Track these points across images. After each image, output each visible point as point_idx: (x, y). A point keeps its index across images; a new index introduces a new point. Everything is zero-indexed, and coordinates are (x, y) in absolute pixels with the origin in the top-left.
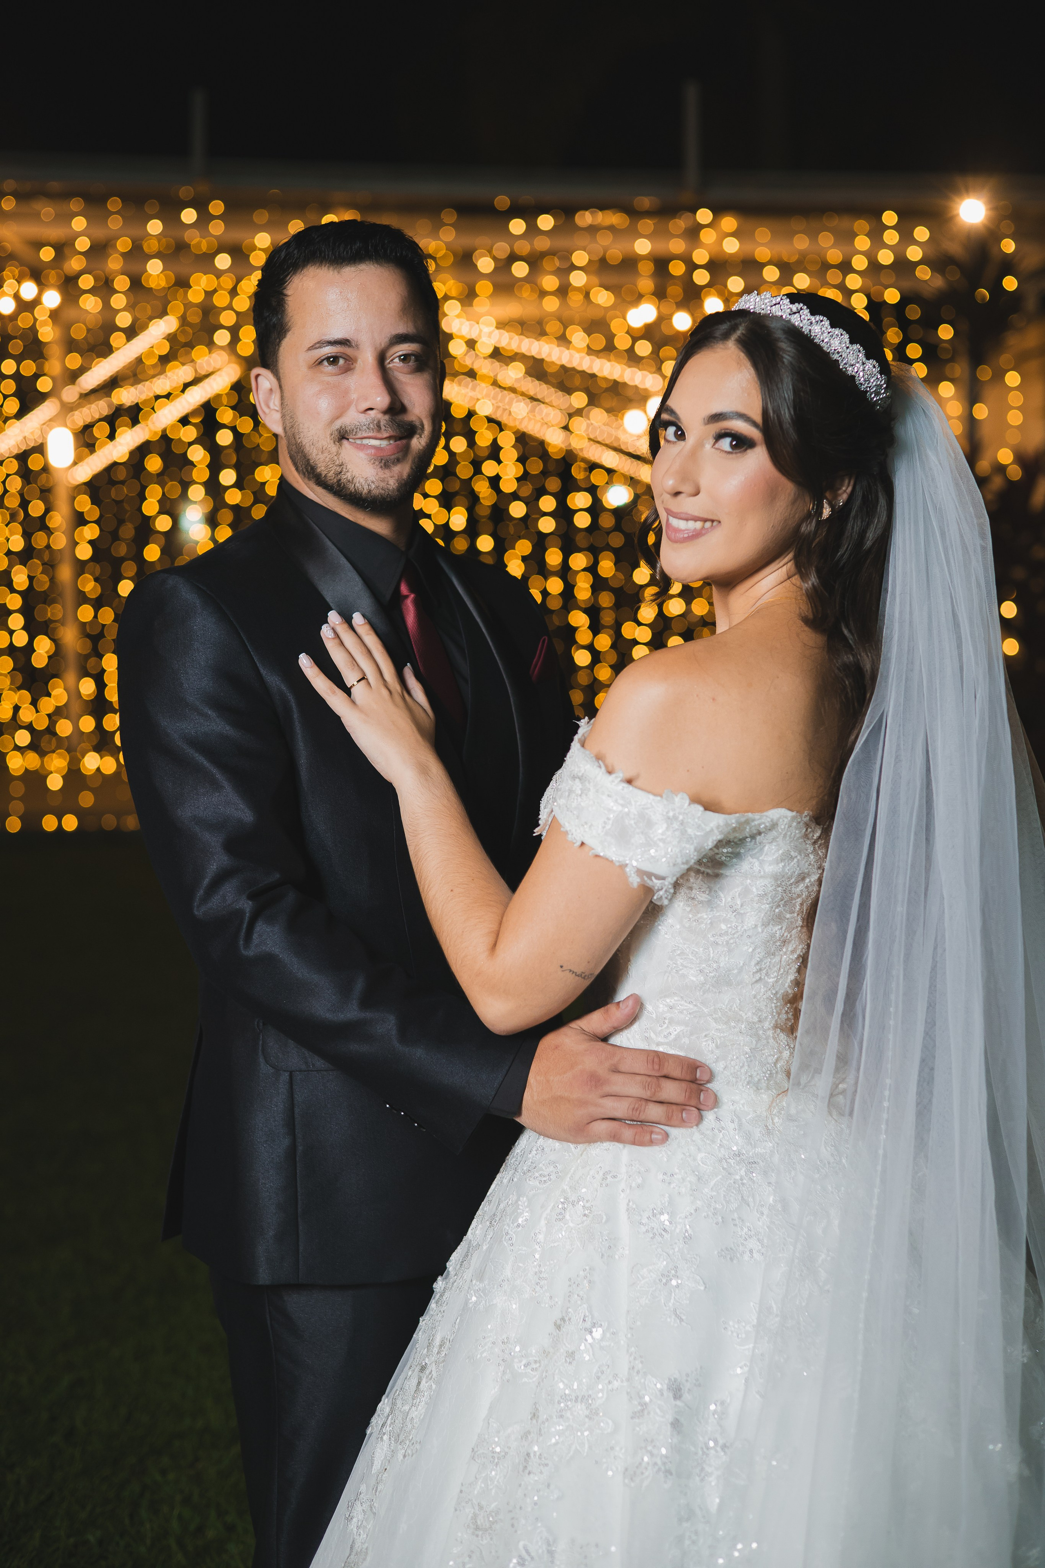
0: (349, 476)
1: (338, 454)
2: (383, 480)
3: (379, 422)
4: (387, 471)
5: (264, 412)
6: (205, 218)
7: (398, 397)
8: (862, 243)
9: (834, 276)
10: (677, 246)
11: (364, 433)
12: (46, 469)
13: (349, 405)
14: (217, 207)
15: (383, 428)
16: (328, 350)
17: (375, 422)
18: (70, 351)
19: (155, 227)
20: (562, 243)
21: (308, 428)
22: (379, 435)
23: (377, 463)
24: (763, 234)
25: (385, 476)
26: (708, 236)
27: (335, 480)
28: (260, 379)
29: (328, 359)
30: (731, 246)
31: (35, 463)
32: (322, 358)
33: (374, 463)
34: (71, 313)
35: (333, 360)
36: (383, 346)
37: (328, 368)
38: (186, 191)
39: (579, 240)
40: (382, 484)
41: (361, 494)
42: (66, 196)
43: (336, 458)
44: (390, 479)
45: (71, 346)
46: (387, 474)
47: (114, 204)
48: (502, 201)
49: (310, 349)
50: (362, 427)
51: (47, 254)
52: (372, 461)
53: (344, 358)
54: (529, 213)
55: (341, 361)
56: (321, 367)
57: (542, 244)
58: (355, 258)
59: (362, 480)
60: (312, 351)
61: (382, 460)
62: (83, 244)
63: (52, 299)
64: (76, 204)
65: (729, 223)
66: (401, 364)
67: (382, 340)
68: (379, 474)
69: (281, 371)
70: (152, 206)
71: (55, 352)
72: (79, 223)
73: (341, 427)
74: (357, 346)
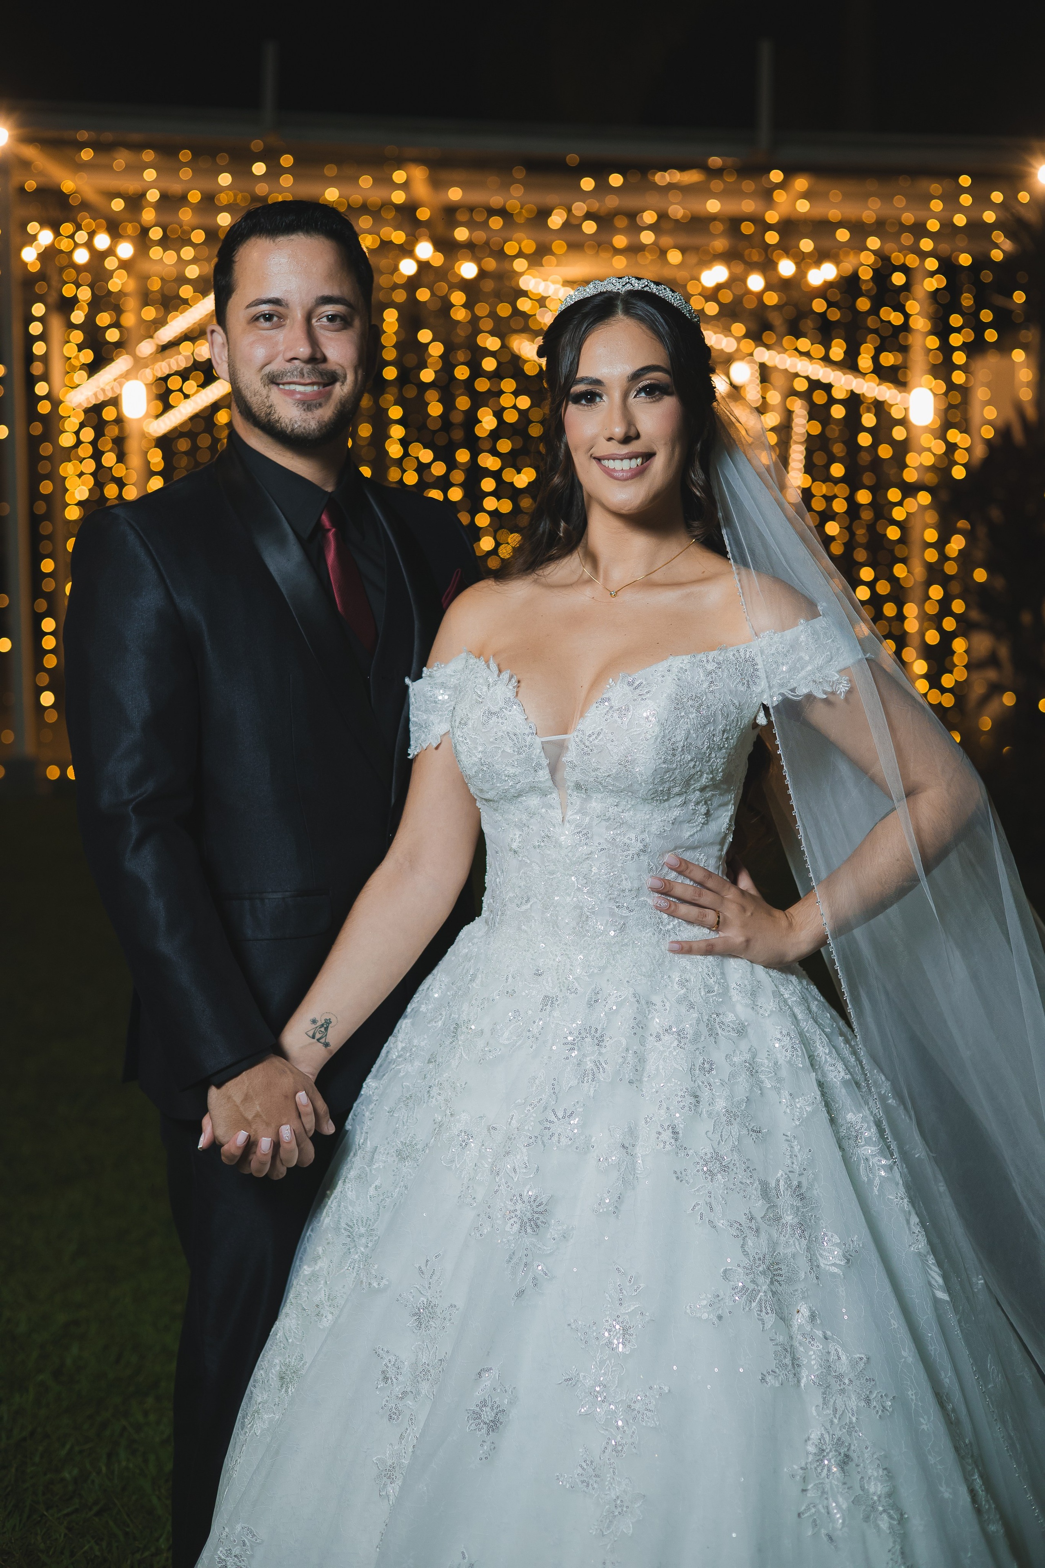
0: (276, 416)
1: (268, 397)
2: (305, 421)
3: (302, 369)
4: (309, 413)
5: (217, 363)
6: (275, 171)
7: (320, 349)
8: (937, 205)
9: (907, 239)
10: (748, 206)
11: (288, 378)
12: (119, 421)
13: (277, 354)
14: (287, 160)
15: (306, 375)
16: (265, 308)
17: (299, 370)
18: (147, 304)
19: (225, 179)
20: (631, 202)
21: (243, 373)
22: (302, 381)
23: (300, 406)
24: (836, 195)
25: (308, 417)
26: (780, 196)
27: (266, 420)
28: (215, 334)
29: (264, 316)
30: (803, 206)
31: (109, 414)
32: (258, 315)
33: (298, 406)
34: (144, 267)
35: (268, 317)
36: (310, 305)
37: (263, 324)
38: (257, 145)
39: (652, 199)
40: (304, 425)
41: (286, 432)
42: (138, 147)
43: (266, 400)
44: (312, 420)
45: (146, 299)
46: (309, 415)
47: (185, 155)
48: (573, 159)
49: (248, 307)
50: (287, 373)
51: (118, 205)
52: (296, 405)
53: (277, 316)
54: (599, 171)
55: (275, 319)
56: (257, 323)
57: (612, 202)
58: (289, 229)
59: (287, 421)
60: (250, 308)
61: (304, 403)
62: (153, 195)
63: (126, 250)
64: (148, 156)
65: (801, 183)
66: (328, 323)
67: (310, 301)
68: (303, 415)
69: (228, 327)
70: (223, 159)
71: (131, 304)
72: (150, 175)
73: (269, 372)
74: (287, 305)
